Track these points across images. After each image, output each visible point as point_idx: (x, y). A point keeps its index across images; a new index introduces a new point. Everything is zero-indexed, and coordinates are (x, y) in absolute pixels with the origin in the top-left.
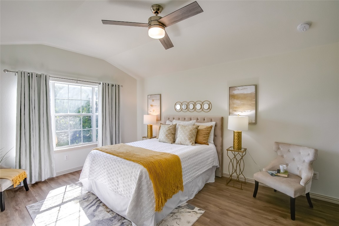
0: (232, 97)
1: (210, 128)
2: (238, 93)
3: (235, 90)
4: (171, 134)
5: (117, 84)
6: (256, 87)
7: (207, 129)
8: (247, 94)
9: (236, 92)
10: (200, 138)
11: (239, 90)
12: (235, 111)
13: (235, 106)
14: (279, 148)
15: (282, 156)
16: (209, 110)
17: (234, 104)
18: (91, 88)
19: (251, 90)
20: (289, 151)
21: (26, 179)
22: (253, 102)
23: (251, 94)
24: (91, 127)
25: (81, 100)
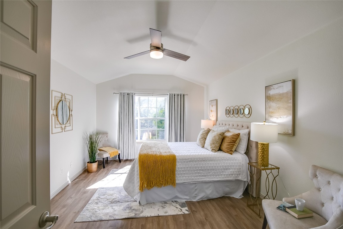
0: (268, 98)
1: (237, 136)
2: (274, 93)
3: (271, 89)
4: (203, 138)
5: (183, 93)
6: (294, 82)
7: (232, 137)
8: (283, 94)
9: (272, 92)
10: (225, 146)
11: (274, 89)
12: (271, 117)
13: (271, 110)
14: (315, 176)
15: (319, 190)
16: (249, 115)
17: (270, 107)
18: (164, 98)
19: (287, 88)
20: (329, 183)
21: (119, 154)
22: (289, 105)
23: (287, 93)
24: (164, 128)
25: (157, 108)
